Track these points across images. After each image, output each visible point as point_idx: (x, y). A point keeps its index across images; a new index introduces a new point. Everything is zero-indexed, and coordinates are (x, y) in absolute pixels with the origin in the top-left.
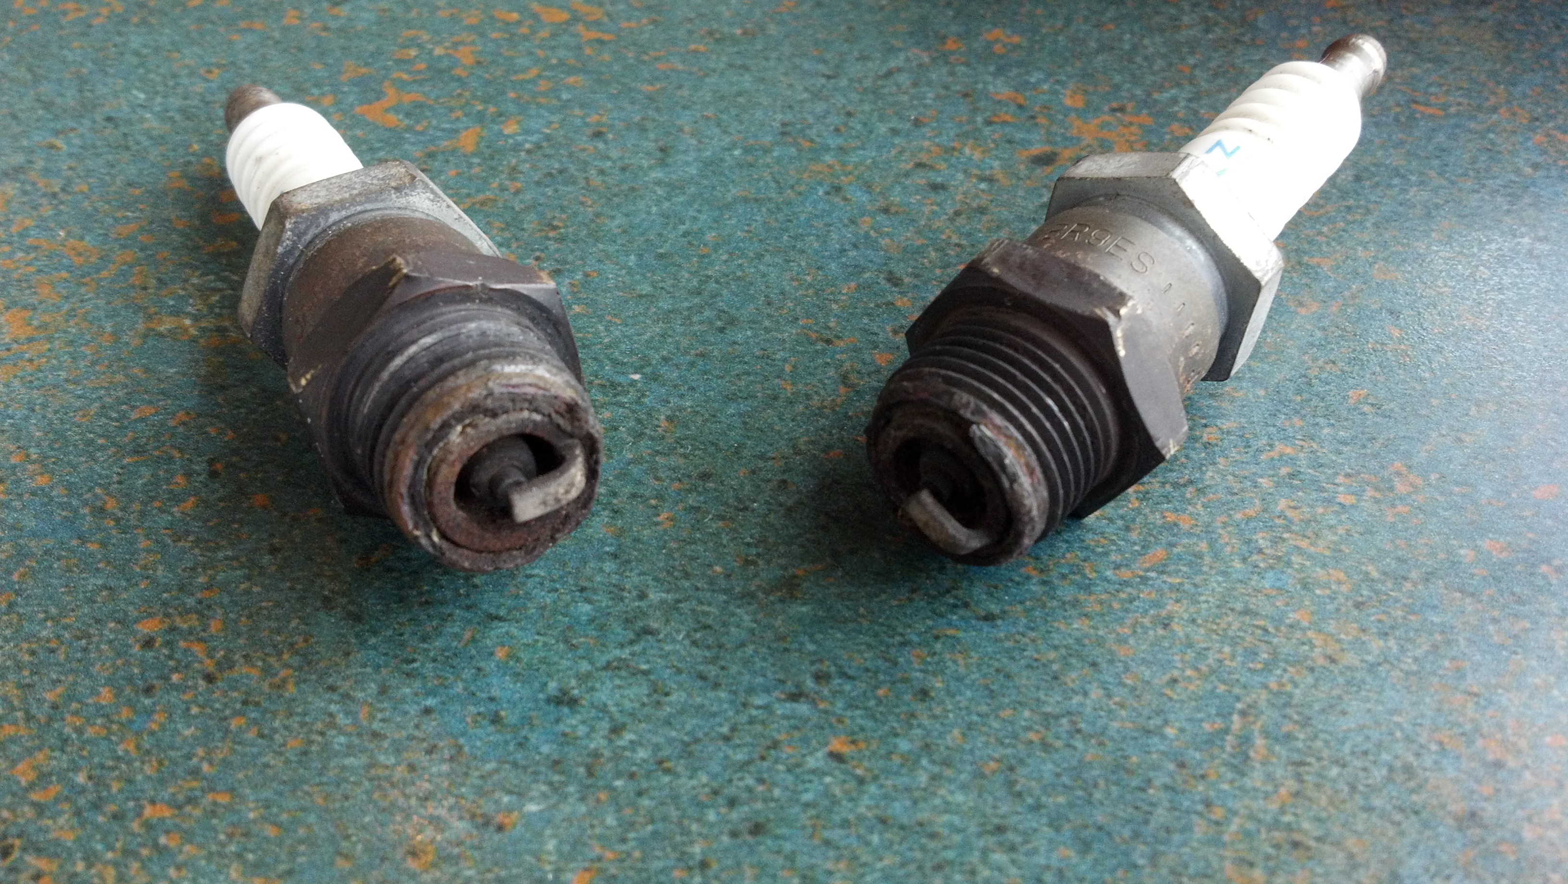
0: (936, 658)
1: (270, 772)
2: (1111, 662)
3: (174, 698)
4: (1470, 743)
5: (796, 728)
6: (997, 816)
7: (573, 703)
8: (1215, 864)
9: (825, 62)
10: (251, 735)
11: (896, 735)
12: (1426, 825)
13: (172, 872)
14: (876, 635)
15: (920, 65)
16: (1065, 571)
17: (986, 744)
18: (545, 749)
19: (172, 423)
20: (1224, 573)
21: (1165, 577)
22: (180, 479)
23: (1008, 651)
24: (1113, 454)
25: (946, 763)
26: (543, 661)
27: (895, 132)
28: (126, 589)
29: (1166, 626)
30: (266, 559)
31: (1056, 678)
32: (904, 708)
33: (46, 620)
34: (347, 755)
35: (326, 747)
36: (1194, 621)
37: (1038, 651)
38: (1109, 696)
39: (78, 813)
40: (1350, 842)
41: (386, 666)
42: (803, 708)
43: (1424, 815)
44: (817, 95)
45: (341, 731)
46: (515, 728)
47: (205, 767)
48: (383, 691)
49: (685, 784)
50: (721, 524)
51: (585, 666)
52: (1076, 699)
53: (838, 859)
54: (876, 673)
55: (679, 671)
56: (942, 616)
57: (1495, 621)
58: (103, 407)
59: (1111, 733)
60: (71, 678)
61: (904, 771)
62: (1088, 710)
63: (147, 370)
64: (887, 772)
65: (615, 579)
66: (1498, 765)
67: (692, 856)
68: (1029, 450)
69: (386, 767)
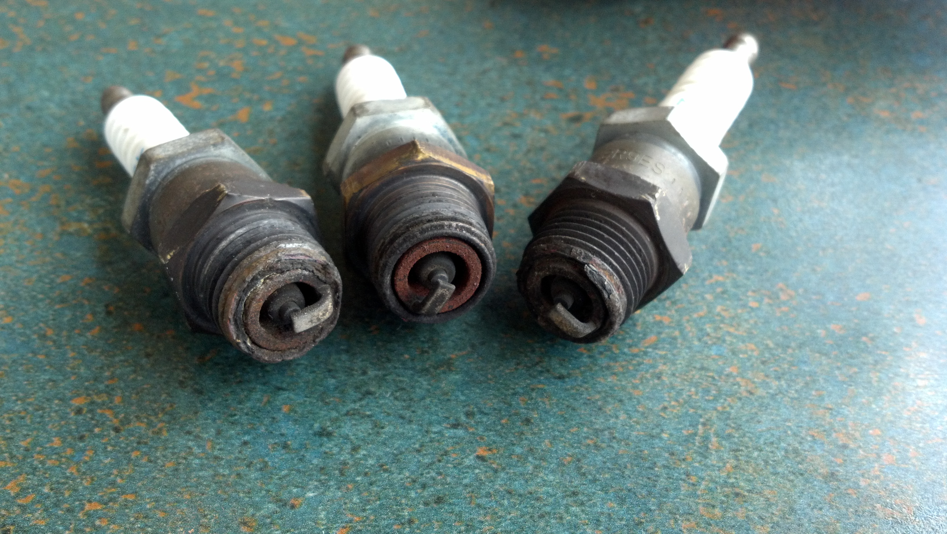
0: (533, 401)
1: (157, 481)
2: (630, 399)
3: (97, 441)
4: (829, 435)
5: (457, 443)
6: (572, 487)
7: (329, 435)
8: (694, 507)
9: (446, 65)
10: (144, 461)
11: (513, 445)
12: (807, 481)
14: (498, 390)
15: (503, 66)
16: (602, 350)
17: (564, 447)
18: (315, 461)
19: (82, 284)
20: (689, 348)
21: (657, 351)
22: (89, 317)
23: (572, 395)
25: (542, 459)
26: (309, 412)
27: (490, 105)
28: (63, 381)
29: (659, 378)
30: (144, 361)
31: (600, 409)
32: (517, 430)
33: (17, 400)
34: (201, 470)
35: (188, 465)
36: (674, 375)
37: (590, 395)
38: (630, 418)
39: (46, 510)
40: (767, 492)
41: (220, 418)
42: (460, 432)
43: (806, 476)
44: (444, 85)
45: (196, 457)
46: (297, 450)
47: (119, 480)
48: (219, 433)
49: (397, 477)
50: (406, 331)
51: (334, 414)
52: (612, 421)
53: (486, 515)
54: (500, 411)
55: (389, 415)
56: (535, 377)
57: (839, 368)
58: (40, 277)
59: (633, 438)
60: (35, 433)
61: (519, 464)
62: (619, 426)
63: (64, 254)
64: (510, 465)
65: (348, 364)
66: (845, 446)
67: (403, 517)
69: (224, 476)
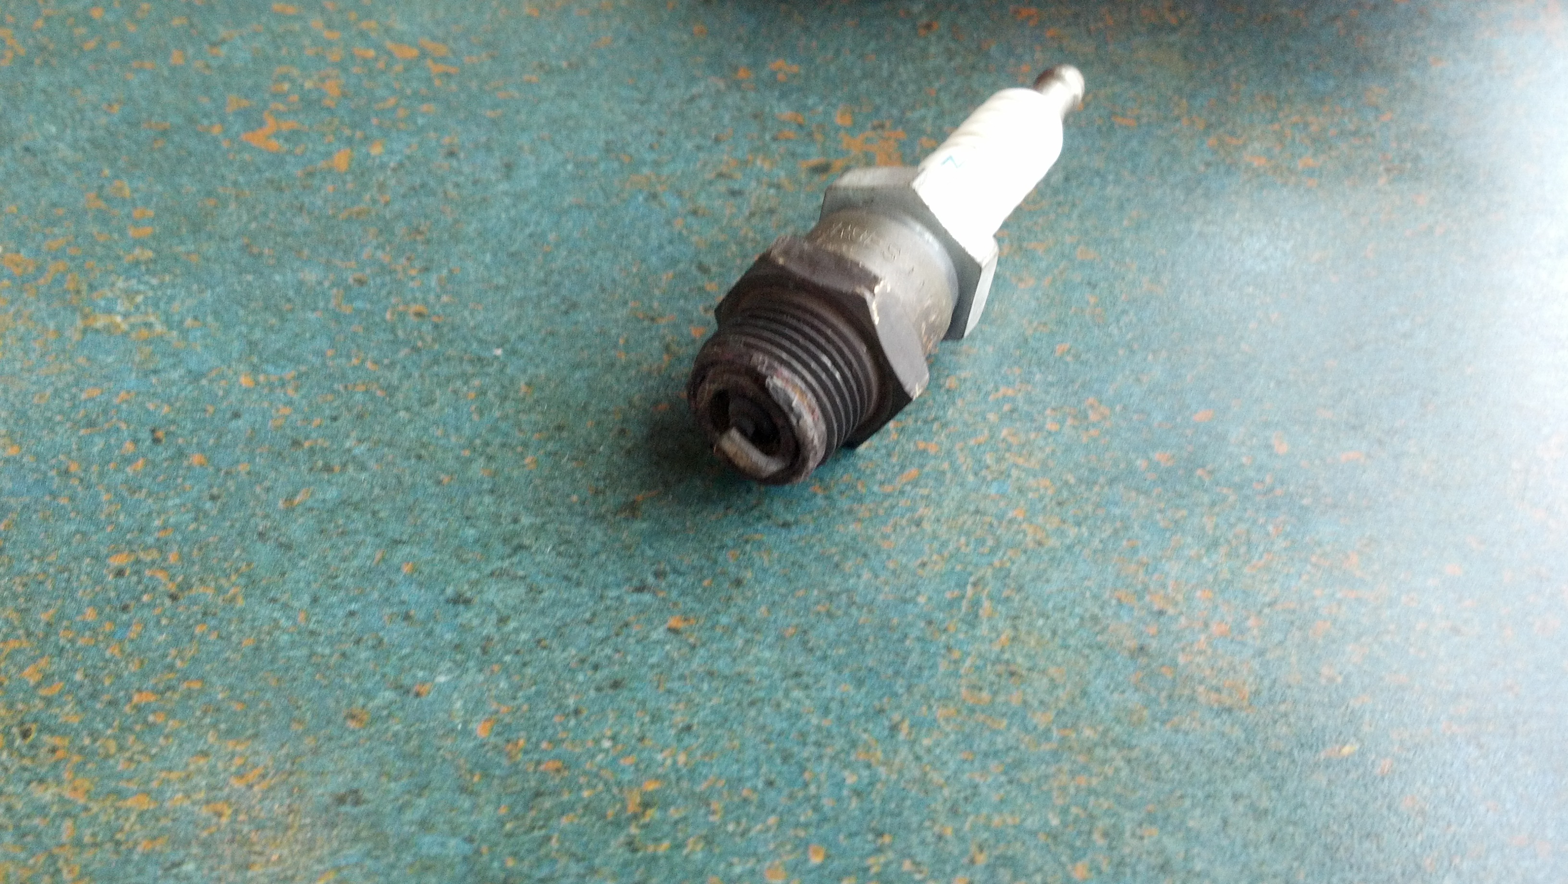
0: (747, 556)
1: (231, 664)
2: (878, 552)
3: (146, 613)
4: (1140, 598)
5: (642, 612)
6: (795, 665)
7: (467, 602)
8: (954, 690)
9: (637, 89)
10: (213, 637)
11: (718, 613)
12: (1107, 657)
13: (161, 741)
14: (700, 541)
15: (718, 91)
16: (843, 487)
17: (786, 616)
18: (448, 636)
19: (117, 401)
20: (962, 485)
21: (917, 490)
22: (129, 446)
23: (800, 548)
24: (875, 396)
25: (757, 630)
26: (440, 572)
27: (699, 148)
28: (96, 533)
29: (918, 525)
31: (837, 566)
32: (724, 594)
33: (32, 559)
34: (291, 649)
35: (274, 643)
36: (938, 520)
37: (823, 548)
38: (876, 576)
39: (80, 702)
40: (1052, 671)
41: (316, 581)
42: (646, 597)
43: (1107, 649)
44: (633, 118)
45: (285, 631)
46: (424, 623)
47: (178, 663)
48: (315, 600)
49: (559, 657)
50: (574, 464)
51: (474, 575)
52: (852, 581)
53: (678, 702)
54: (701, 569)
55: (549, 575)
56: (750, 525)
57: (1161, 511)
58: (56, 390)
59: (878, 603)
60: (59, 603)
61: (725, 638)
62: (861, 588)
63: (89, 359)
64: (712, 639)
65: (493, 509)
66: (1161, 613)
67: (568, 707)
68: (810, 395)
69: (323, 656)
